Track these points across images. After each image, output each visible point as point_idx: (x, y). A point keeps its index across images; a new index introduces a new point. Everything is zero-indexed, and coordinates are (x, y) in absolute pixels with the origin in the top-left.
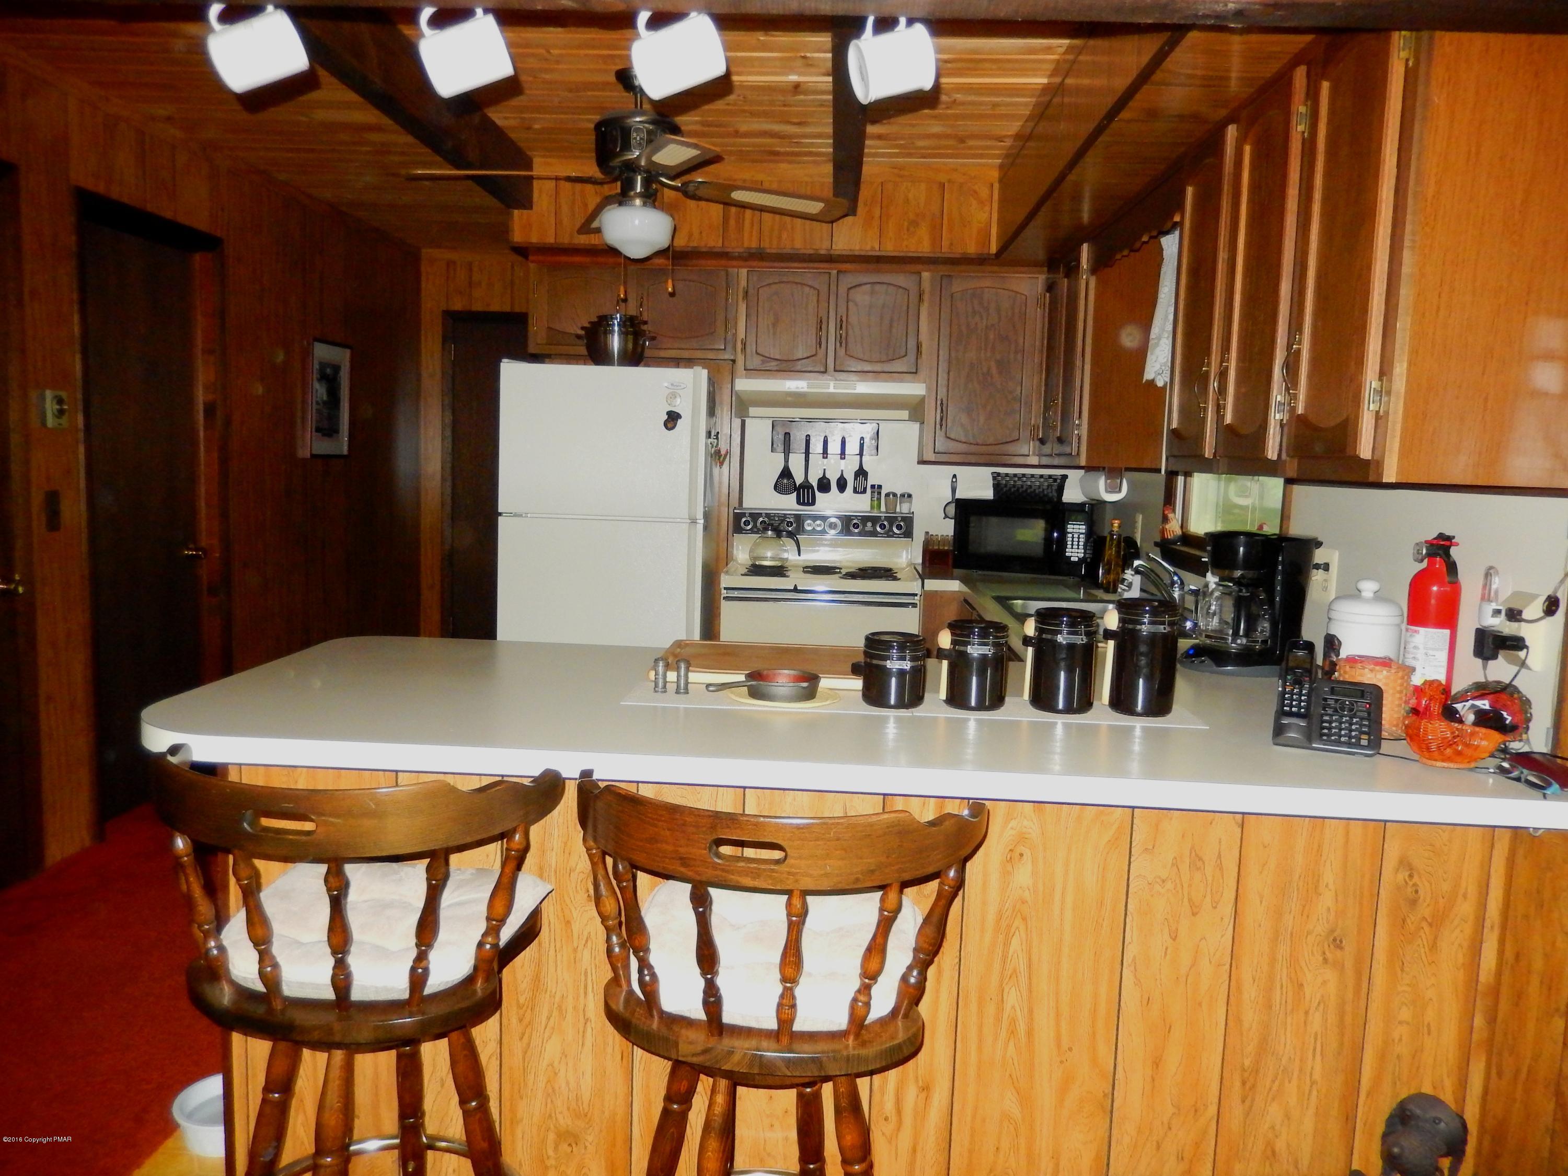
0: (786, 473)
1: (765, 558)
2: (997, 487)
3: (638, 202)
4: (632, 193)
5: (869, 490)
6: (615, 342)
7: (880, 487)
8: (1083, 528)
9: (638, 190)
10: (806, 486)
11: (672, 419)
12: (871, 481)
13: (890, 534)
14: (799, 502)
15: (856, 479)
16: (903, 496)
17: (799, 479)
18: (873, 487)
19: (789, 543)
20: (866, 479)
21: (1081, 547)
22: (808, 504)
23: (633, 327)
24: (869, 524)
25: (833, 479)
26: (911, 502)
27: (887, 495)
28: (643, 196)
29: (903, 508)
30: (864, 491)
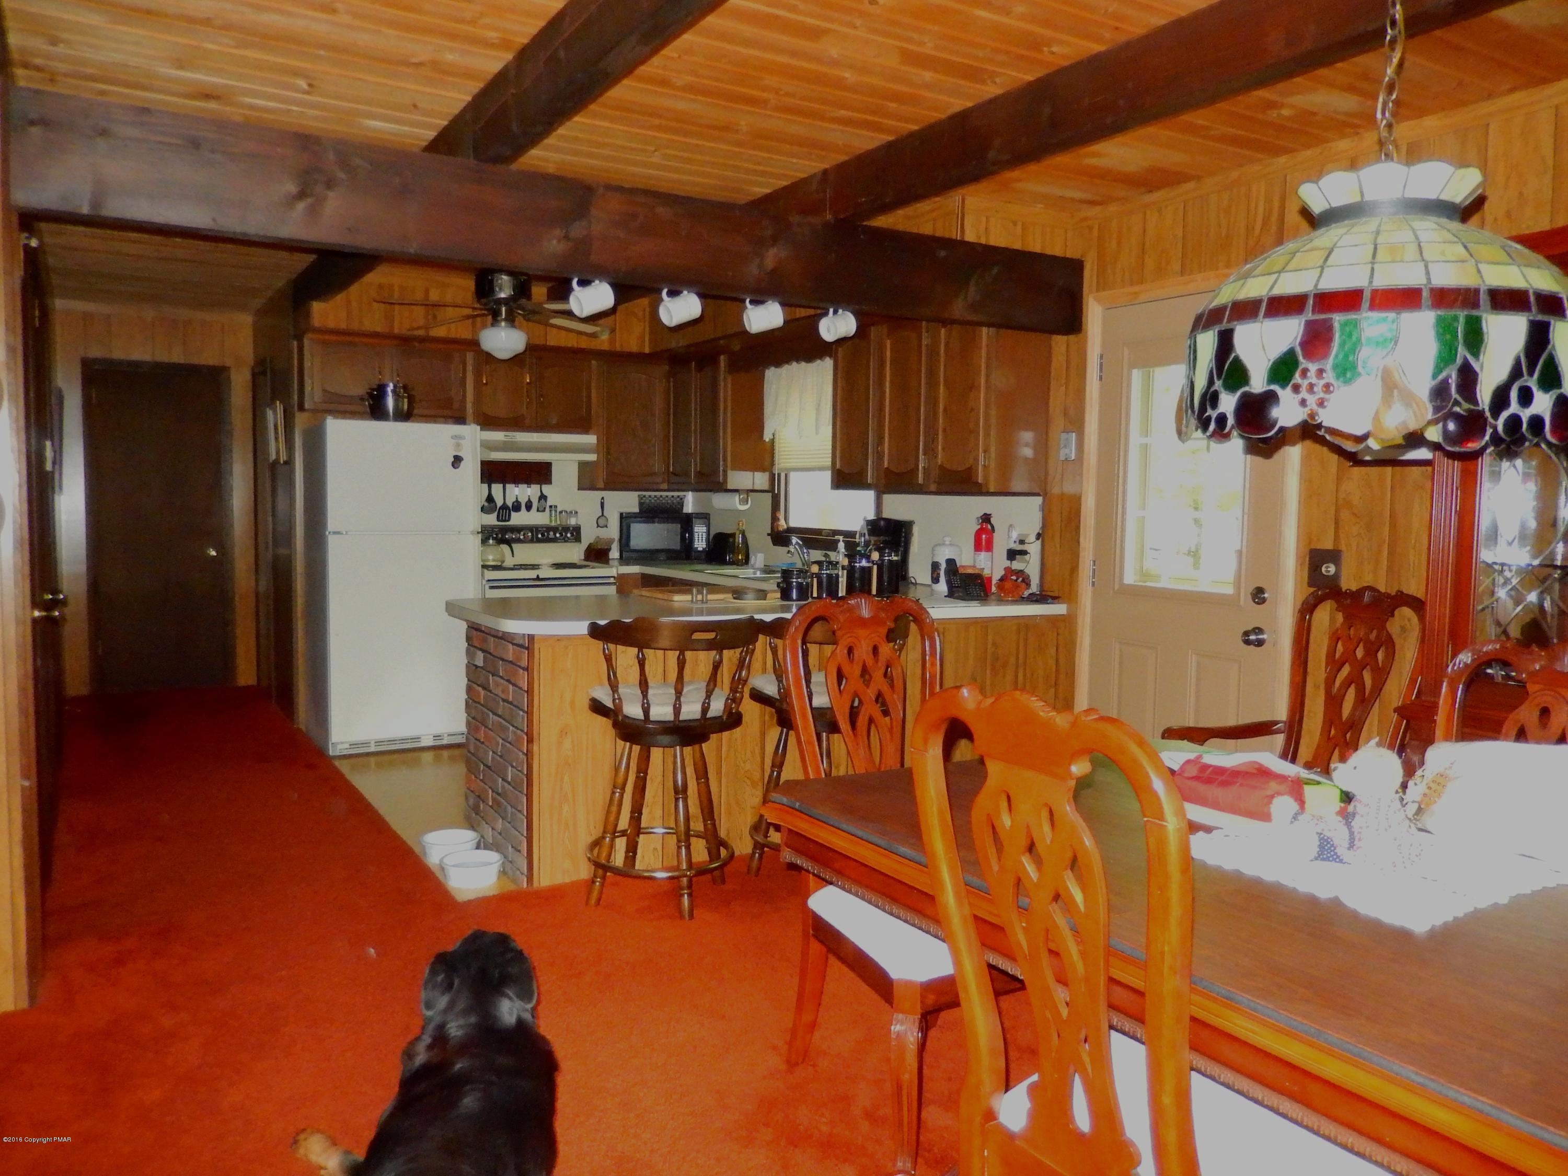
0: (490, 499)
1: (488, 560)
2: (641, 504)
3: (503, 324)
4: (499, 318)
5: (548, 509)
6: (390, 402)
7: (556, 507)
8: (704, 529)
9: (503, 317)
10: (504, 507)
11: (457, 461)
12: (549, 503)
13: (566, 540)
14: (498, 520)
15: (539, 502)
16: (571, 512)
17: (499, 503)
18: (551, 507)
19: (505, 548)
20: (546, 501)
21: (704, 541)
22: (505, 521)
23: (405, 390)
24: (551, 533)
25: (523, 501)
26: (577, 517)
27: (561, 512)
28: (506, 320)
29: (573, 522)
30: (544, 510)
